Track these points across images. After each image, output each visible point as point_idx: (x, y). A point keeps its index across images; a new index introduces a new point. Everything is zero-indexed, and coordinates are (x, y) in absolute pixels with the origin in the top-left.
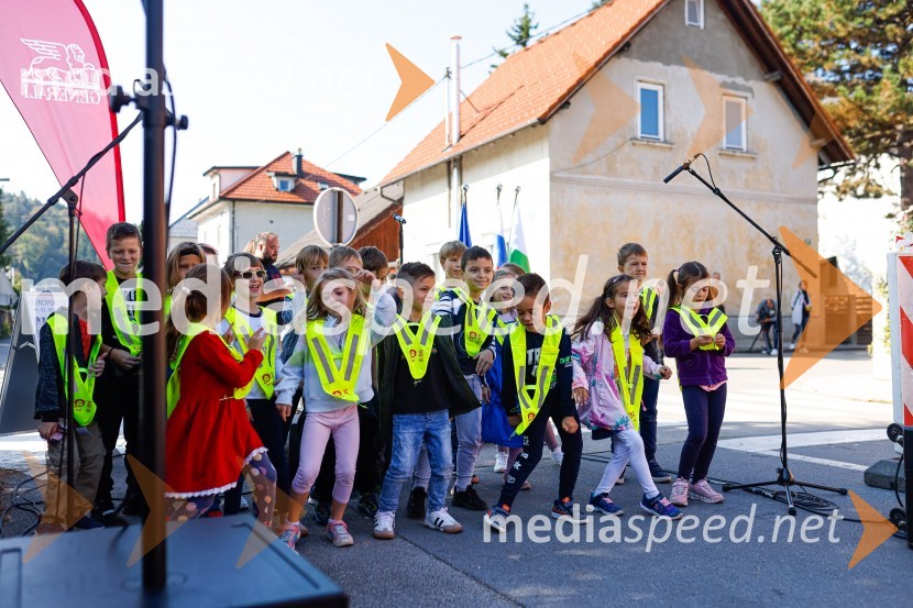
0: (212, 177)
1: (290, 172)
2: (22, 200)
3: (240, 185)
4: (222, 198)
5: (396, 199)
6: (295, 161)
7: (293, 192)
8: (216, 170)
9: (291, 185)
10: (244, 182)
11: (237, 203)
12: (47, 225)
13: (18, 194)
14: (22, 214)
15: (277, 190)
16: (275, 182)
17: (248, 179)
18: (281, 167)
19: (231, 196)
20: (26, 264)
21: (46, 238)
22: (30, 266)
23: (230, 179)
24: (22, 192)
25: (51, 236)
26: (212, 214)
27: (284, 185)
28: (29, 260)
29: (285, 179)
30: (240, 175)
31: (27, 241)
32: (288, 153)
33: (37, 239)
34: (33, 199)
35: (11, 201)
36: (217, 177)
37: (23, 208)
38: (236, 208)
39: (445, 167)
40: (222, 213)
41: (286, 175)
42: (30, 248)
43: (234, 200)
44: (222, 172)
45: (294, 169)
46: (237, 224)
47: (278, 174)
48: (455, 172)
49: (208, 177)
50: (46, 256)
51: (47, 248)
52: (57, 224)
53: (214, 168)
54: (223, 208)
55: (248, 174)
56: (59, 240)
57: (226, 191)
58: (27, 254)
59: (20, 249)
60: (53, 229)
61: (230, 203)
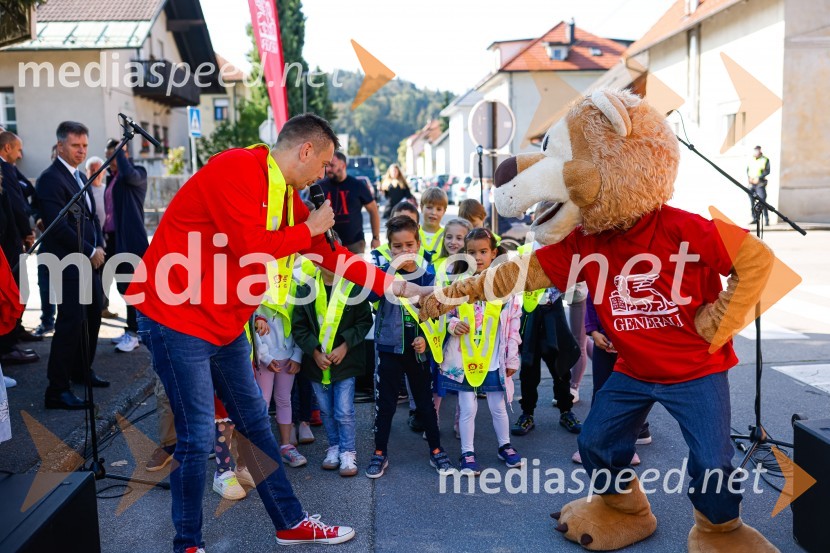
0: (495, 51)
1: (564, 41)
2: (358, 76)
4: (501, 71)
5: (643, 70)
6: (568, 30)
7: (566, 60)
8: (496, 44)
9: (564, 53)
10: (521, 54)
11: (515, 76)
12: (378, 96)
14: (359, 87)
15: (551, 59)
16: (549, 51)
17: (528, 48)
18: (555, 38)
19: (509, 68)
20: (362, 130)
21: (377, 107)
22: (365, 132)
23: (510, 51)
25: (380, 105)
26: (494, 86)
27: (557, 53)
28: (365, 128)
29: (558, 48)
30: (517, 48)
31: (362, 111)
32: (562, 23)
33: (370, 108)
35: (350, 77)
36: (498, 51)
37: (359, 83)
38: (513, 79)
39: (684, 36)
40: (501, 84)
41: (559, 44)
42: (365, 117)
43: (511, 72)
44: (502, 46)
45: (567, 38)
46: (515, 93)
47: (552, 44)
48: (693, 40)
49: (491, 51)
50: (378, 122)
51: (378, 116)
52: (385, 95)
53: (495, 42)
54: (501, 80)
55: (525, 45)
56: (386, 110)
57: (504, 63)
58: (363, 122)
59: (358, 118)
60: (382, 99)
61: (508, 75)
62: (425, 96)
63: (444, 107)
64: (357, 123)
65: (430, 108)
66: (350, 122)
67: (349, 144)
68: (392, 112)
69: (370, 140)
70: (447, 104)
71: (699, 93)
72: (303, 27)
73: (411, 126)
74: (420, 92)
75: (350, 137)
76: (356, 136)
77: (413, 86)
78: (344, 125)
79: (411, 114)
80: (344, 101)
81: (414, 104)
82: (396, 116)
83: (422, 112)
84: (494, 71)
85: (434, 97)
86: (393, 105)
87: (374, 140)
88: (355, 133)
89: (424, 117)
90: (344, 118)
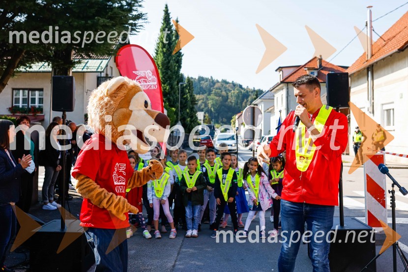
0: (280, 72)
1: (316, 68)
2: (211, 81)
3: (291, 75)
4: (282, 82)
6: (318, 61)
8: (280, 69)
9: (316, 73)
10: (293, 74)
11: (289, 84)
12: (221, 91)
13: (210, 78)
14: (211, 87)
16: (308, 72)
17: (295, 72)
18: (311, 65)
19: (286, 81)
21: (221, 98)
22: (214, 110)
23: (287, 72)
24: (211, 77)
26: (278, 90)
28: (214, 108)
29: (313, 71)
30: (292, 70)
31: (213, 99)
32: (316, 57)
33: (217, 98)
34: (216, 80)
35: (207, 81)
36: (281, 72)
37: (212, 84)
38: (289, 87)
39: (366, 70)
40: (283, 89)
41: (313, 69)
42: (214, 102)
43: (288, 83)
44: (283, 69)
45: (318, 66)
46: (289, 94)
47: (309, 69)
48: (370, 73)
49: (278, 72)
50: (221, 106)
51: (221, 102)
52: (225, 91)
53: (280, 67)
54: (283, 87)
55: (295, 69)
56: (226, 98)
57: (284, 79)
58: (213, 105)
59: (210, 103)
60: (224, 93)
61: (286, 84)
62: (247, 92)
63: (255, 99)
64: (210, 106)
65: (250, 99)
66: (206, 105)
67: (204, 117)
68: (229, 100)
69: (216, 115)
70: (257, 98)
71: (373, 99)
72: (181, 59)
73: (239, 107)
74: (244, 90)
75: (205, 113)
76: (208, 113)
77: (241, 86)
78: (203, 106)
79: (239, 101)
80: (203, 94)
81: (241, 96)
82: (231, 102)
83: (245, 100)
84: (279, 82)
85: (252, 92)
86: (230, 97)
87: (218, 115)
88: (209, 111)
89: (246, 103)
90: (203, 102)
